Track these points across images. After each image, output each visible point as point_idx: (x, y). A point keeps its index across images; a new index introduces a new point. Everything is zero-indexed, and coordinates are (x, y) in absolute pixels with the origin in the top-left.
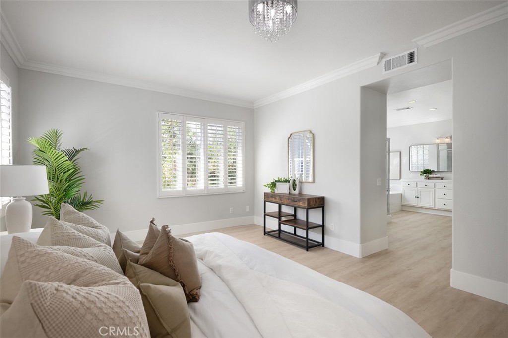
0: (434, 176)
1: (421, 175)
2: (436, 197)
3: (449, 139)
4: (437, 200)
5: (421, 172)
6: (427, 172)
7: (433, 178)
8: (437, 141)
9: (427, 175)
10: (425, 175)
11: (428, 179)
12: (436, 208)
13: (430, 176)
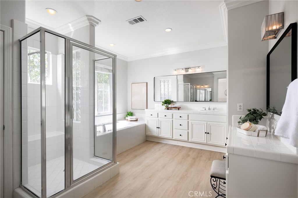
0: (173, 106)
1: (162, 105)
2: (174, 128)
3: (184, 71)
4: (174, 130)
5: (163, 102)
6: (167, 102)
7: (172, 108)
8: (175, 73)
9: (167, 105)
10: (165, 105)
11: (168, 109)
12: (174, 139)
13: (170, 106)
